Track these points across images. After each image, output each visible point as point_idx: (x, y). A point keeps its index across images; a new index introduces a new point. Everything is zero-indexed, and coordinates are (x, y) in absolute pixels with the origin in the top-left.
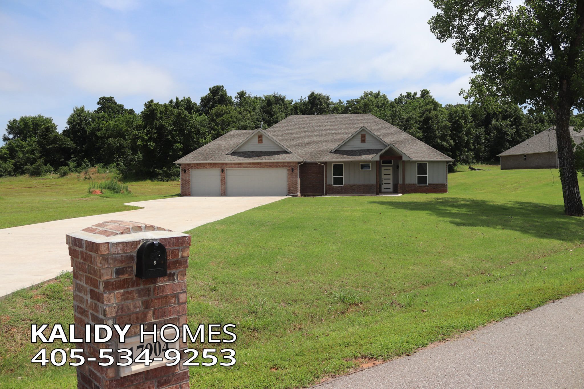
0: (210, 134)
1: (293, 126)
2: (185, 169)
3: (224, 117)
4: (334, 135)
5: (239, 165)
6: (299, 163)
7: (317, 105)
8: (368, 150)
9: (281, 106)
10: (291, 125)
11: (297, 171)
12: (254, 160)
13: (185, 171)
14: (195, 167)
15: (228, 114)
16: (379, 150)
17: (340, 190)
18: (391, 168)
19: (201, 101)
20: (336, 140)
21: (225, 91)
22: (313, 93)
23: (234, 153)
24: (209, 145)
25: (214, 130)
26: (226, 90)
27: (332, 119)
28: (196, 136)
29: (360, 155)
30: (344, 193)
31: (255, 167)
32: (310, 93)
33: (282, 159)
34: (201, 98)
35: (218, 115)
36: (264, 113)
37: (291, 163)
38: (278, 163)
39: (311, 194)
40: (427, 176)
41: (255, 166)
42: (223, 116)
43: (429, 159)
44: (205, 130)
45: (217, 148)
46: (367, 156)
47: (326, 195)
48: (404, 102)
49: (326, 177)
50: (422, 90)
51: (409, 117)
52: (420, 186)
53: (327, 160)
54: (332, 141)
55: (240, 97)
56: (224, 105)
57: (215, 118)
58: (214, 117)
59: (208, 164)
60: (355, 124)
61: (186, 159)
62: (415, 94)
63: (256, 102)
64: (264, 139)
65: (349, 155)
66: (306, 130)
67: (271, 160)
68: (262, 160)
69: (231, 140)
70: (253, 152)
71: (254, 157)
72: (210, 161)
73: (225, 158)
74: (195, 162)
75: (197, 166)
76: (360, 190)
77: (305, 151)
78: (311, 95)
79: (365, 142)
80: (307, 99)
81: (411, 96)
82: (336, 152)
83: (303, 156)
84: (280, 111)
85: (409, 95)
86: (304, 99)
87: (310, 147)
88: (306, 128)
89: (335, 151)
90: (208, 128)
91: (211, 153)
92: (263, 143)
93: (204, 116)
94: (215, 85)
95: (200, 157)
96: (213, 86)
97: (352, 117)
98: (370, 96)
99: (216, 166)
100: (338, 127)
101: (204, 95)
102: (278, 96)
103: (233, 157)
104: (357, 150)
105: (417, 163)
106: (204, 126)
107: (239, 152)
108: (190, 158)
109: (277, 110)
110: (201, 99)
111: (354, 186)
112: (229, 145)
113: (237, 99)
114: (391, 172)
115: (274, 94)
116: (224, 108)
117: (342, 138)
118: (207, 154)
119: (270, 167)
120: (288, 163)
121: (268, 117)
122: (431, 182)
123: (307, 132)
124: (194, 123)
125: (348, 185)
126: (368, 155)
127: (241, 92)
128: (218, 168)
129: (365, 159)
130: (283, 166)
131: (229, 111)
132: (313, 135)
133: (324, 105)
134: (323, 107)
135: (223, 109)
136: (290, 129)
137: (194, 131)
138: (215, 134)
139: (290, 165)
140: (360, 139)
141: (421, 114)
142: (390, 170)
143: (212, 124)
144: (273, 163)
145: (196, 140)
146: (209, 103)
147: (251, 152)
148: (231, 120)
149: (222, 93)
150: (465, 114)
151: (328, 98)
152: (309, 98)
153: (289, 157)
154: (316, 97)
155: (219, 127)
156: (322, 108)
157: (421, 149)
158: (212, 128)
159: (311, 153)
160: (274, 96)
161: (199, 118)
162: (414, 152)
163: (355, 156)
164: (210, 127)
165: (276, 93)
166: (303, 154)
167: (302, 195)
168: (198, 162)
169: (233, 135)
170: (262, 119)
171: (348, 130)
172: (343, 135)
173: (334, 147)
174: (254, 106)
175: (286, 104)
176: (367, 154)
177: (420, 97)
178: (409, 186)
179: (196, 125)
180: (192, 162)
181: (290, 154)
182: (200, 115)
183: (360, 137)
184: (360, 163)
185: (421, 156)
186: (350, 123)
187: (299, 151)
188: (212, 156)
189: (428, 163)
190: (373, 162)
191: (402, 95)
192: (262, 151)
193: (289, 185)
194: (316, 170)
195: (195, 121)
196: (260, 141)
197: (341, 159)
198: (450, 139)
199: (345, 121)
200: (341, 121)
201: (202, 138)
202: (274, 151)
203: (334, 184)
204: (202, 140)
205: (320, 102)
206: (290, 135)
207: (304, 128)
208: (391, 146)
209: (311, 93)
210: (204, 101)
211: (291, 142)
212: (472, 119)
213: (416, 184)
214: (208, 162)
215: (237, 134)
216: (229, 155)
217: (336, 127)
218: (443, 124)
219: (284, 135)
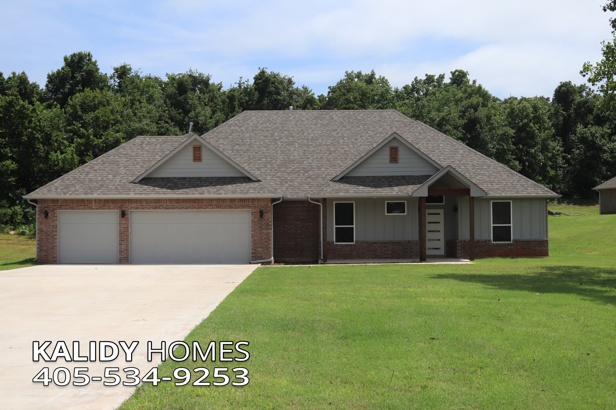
0: (73, 143)
1: (252, 131)
2: (46, 209)
3: (99, 112)
4: (332, 149)
5: (157, 204)
6: (273, 200)
7: (270, 93)
8: (403, 177)
9: (204, 94)
10: (247, 128)
11: (270, 216)
12: (188, 194)
13: (46, 215)
14: (68, 207)
15: (104, 106)
16: (423, 176)
17: (349, 253)
18: (441, 211)
19: (48, 81)
20: (336, 158)
21: (95, 64)
22: (263, 72)
23: (146, 181)
24: (95, 164)
25: (81, 138)
26: (96, 62)
27: (324, 118)
28: (43, 147)
29: (390, 186)
30: (357, 258)
31: (188, 208)
32: (257, 72)
33: (242, 192)
34: (49, 75)
35: (86, 108)
36: (171, 107)
37: (259, 200)
38: (232, 200)
39: (292, 259)
40: (511, 225)
41: (188, 205)
42: (97, 111)
43: (514, 194)
44: (61, 136)
45: (111, 170)
46: (402, 188)
47: (325, 261)
48: (423, 91)
49: (325, 228)
50: (453, 71)
51: (443, 118)
52: (497, 245)
53: (328, 195)
54: (329, 160)
55: (120, 77)
56: (98, 90)
57: (80, 113)
58: (77, 112)
59: (93, 201)
60: (369, 129)
61: (50, 191)
62: (442, 77)
63: (153, 87)
64: (205, 154)
65: (369, 186)
66: (277, 138)
67: (221, 194)
68: (203, 194)
69: (137, 155)
70: (184, 179)
71: (187, 188)
72: (99, 194)
73: (129, 190)
74: (68, 196)
75: (71, 205)
76: (386, 252)
77: (278, 177)
78: (259, 75)
79: (397, 163)
80: (252, 82)
81: (433, 81)
82: (344, 180)
83: (277, 187)
84: (203, 103)
85: (430, 79)
86: (246, 83)
87: (289, 171)
88: (276, 134)
89: (342, 178)
90: (67, 131)
91: (100, 178)
92: (204, 161)
93: (57, 110)
94: (76, 52)
95: (78, 187)
96: (72, 53)
97: (361, 115)
98: (356, 80)
99: (110, 204)
100: (337, 134)
101: (55, 71)
102: (197, 75)
103: (145, 187)
104: (383, 177)
105: (491, 202)
106: (58, 129)
107: (156, 179)
108: (57, 189)
109: (196, 102)
110: (49, 77)
111: (374, 245)
112: (134, 165)
113: (115, 81)
114: (441, 218)
115: (191, 71)
116: (97, 95)
117: (347, 154)
118: (90, 180)
119: (218, 207)
120: (253, 200)
121: (180, 114)
122: (518, 237)
123: (279, 143)
124: (39, 122)
125: (364, 242)
126: (405, 187)
127: (121, 67)
128: (115, 208)
129: (400, 194)
130: (243, 207)
131: (108, 101)
132: (292, 149)
133: (284, 93)
134: (282, 98)
135: (95, 97)
136: (247, 135)
137: (40, 137)
138: (82, 144)
139: (256, 204)
140: (388, 157)
141: (461, 114)
142: (439, 214)
143: (74, 125)
144: (224, 200)
145: (43, 155)
146: (64, 87)
147: (179, 179)
148: (112, 117)
149: (89, 68)
150: (539, 115)
151: (290, 81)
152: (255, 81)
153: (254, 189)
154: (270, 80)
155: (91, 131)
156: (280, 100)
157: (498, 175)
158: (76, 133)
159: (292, 181)
160: (190, 76)
161: (47, 113)
162: (486, 182)
163: (380, 187)
164: (70, 131)
165: (193, 69)
166: (276, 184)
167: (276, 262)
168: (74, 197)
169: (141, 145)
170: (169, 118)
171: (356, 139)
172: (347, 149)
173: (337, 171)
174: (150, 93)
175: (213, 91)
176: (402, 185)
177: (450, 83)
178: (478, 244)
179: (44, 126)
180: (62, 196)
181: (257, 184)
182: (49, 107)
183: (388, 153)
184: (386, 202)
185: (499, 189)
186: (358, 126)
187: (269, 178)
188: (102, 186)
189: (511, 201)
190: (410, 199)
191: (418, 79)
192: (201, 178)
193: (254, 242)
194: (301, 214)
195: (41, 119)
196: (197, 158)
197: (355, 194)
198: (514, 159)
199: (349, 122)
200: (342, 123)
201: (56, 152)
202: (224, 178)
203: (337, 242)
204: (57, 156)
205: (277, 88)
206: (247, 147)
207: (272, 135)
208: (449, 169)
209: (259, 71)
210: (54, 82)
211: (251, 160)
212: (550, 124)
213: (490, 241)
214: (95, 196)
215: (149, 143)
216: (135, 183)
217: (334, 133)
218: (500, 132)
219: (237, 147)
